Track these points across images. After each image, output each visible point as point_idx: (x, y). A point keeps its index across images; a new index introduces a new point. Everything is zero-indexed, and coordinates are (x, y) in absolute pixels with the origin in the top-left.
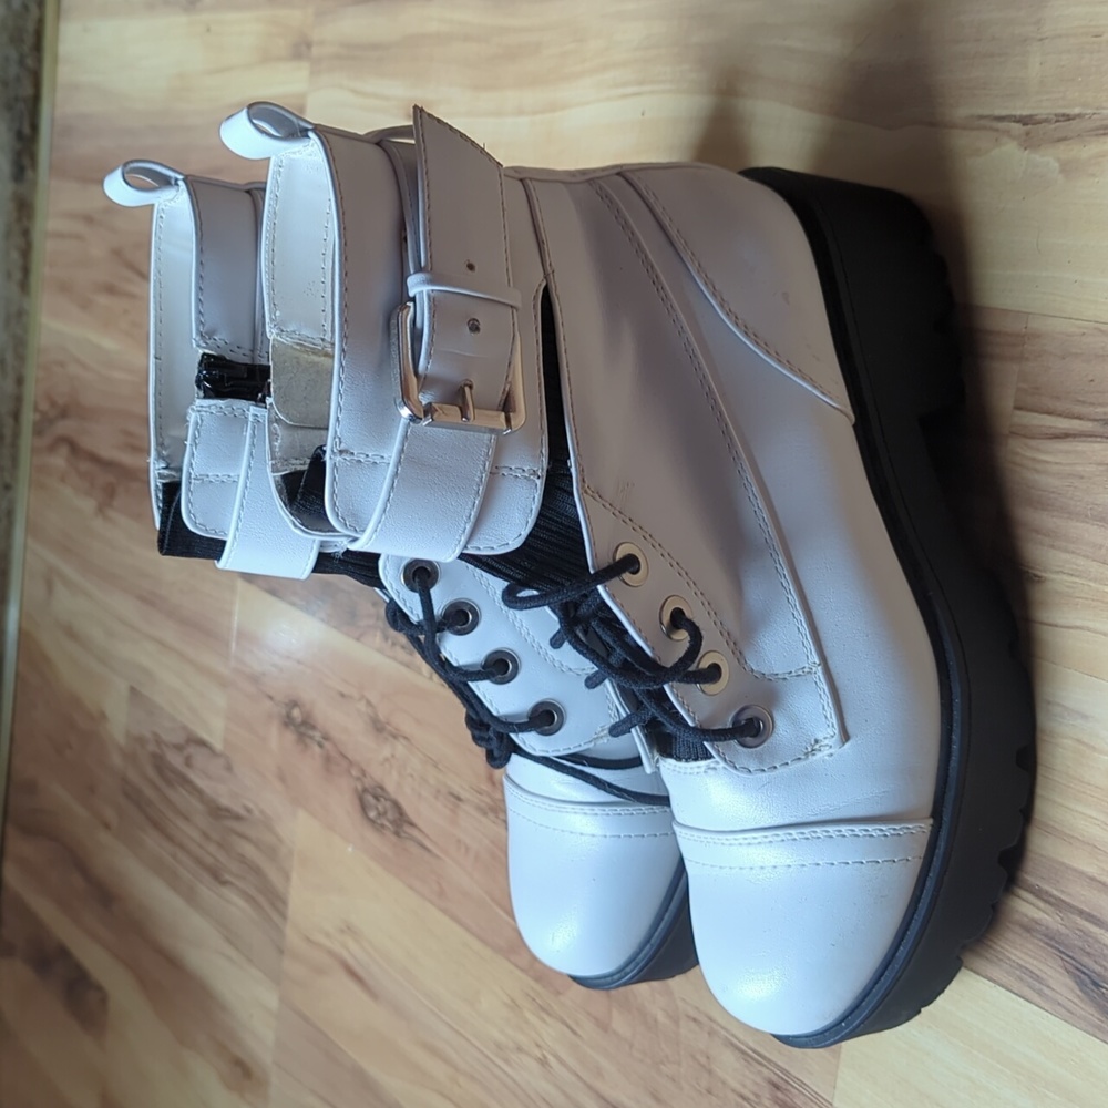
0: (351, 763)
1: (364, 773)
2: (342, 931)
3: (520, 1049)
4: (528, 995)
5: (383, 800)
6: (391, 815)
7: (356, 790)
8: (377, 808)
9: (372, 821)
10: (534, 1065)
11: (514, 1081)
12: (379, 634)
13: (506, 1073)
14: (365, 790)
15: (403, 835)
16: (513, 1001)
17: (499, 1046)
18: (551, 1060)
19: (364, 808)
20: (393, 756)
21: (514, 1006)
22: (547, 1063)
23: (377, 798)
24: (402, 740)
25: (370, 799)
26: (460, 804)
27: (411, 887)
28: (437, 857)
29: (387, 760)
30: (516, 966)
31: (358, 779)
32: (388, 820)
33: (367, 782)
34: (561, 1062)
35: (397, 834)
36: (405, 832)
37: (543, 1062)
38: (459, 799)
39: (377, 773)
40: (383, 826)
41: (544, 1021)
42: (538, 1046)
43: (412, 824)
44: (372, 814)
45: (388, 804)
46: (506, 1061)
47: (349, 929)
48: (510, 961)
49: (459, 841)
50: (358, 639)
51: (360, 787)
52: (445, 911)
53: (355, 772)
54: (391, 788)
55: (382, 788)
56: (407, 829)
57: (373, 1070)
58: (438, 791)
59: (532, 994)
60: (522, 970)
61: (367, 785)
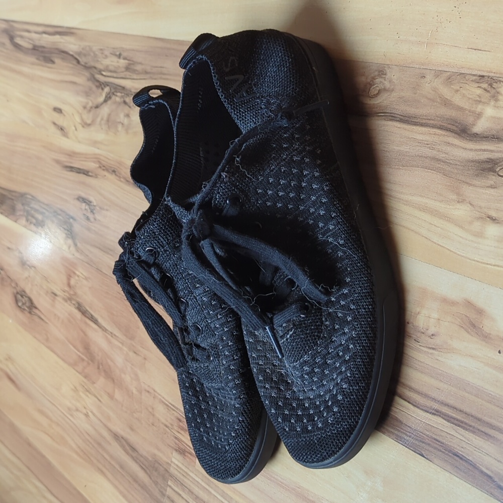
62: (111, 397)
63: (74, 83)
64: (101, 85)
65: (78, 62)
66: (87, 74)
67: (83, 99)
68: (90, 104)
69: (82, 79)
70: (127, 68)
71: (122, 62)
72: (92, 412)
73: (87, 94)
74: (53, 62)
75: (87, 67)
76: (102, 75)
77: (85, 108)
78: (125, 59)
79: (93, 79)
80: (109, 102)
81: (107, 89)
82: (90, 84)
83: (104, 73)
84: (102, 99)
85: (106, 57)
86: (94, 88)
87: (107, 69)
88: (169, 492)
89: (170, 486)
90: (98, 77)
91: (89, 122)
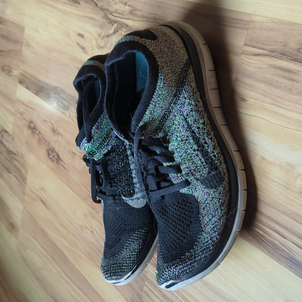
0: (46, 141)
1: (49, 144)
2: (41, 189)
3: (86, 228)
4: (90, 213)
5: (54, 152)
6: (56, 157)
7: (47, 149)
8: (52, 155)
9: (51, 158)
10: (90, 233)
11: (84, 236)
12: (56, 103)
13: (82, 234)
14: (49, 149)
15: (59, 163)
16: (85, 214)
17: (81, 226)
18: (94, 231)
19: (49, 154)
20: (58, 140)
21: (86, 215)
22: (93, 232)
23: (52, 152)
24: (60, 135)
25: (50, 152)
26: (75, 156)
27: (60, 179)
28: (68, 171)
29: (56, 141)
30: (87, 204)
31: (48, 146)
32: (55, 159)
33: (50, 147)
34: (97, 232)
35: (57, 163)
36: (60, 163)
37: (92, 232)
38: (75, 154)
39: (53, 144)
40: (53, 160)
41: (93, 220)
42: (91, 227)
43: (61, 160)
44: (51, 157)
45: (55, 154)
46: (82, 231)
47: (42, 189)
48: (85, 202)
49: (74, 167)
50: (50, 104)
51: (48, 148)
52: (69, 186)
53: (47, 144)
54: (56, 149)
55: (54, 149)
56: (60, 161)
57: (47, 230)
58: (69, 151)
59: (91, 213)
60: (89, 205)
61: (50, 148)
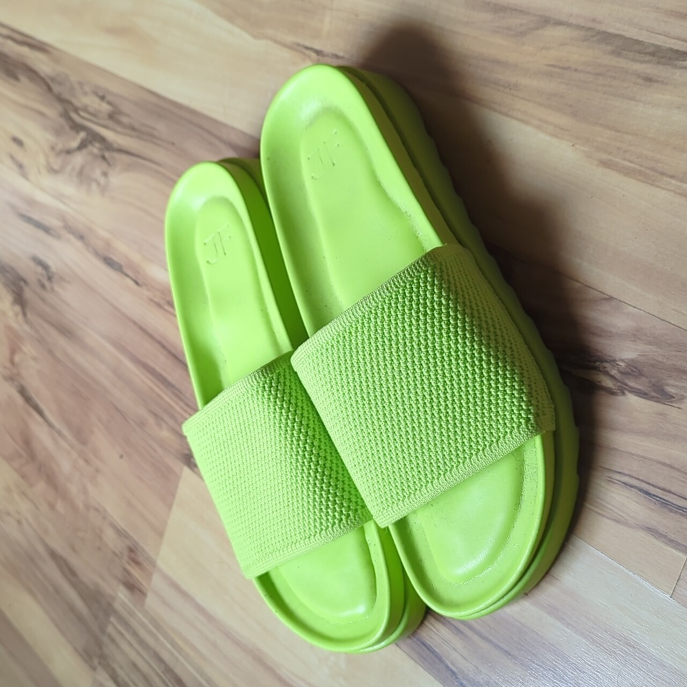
62: (52, 506)
63: (42, 114)
64: (77, 127)
65: (50, 89)
66: (59, 108)
67: (49, 137)
68: (60, 146)
69: (52, 112)
70: (111, 116)
71: (105, 107)
72: (26, 519)
73: (58, 132)
74: (17, 79)
75: (60, 99)
76: (79, 115)
77: (53, 148)
78: (109, 103)
79: (66, 115)
80: (84, 151)
81: (82, 135)
82: (62, 121)
83: (82, 113)
84: (74, 144)
85: (86, 94)
86: (67, 128)
87: (85, 109)
88: (110, 629)
89: (112, 624)
90: (74, 115)
91: (56, 167)
